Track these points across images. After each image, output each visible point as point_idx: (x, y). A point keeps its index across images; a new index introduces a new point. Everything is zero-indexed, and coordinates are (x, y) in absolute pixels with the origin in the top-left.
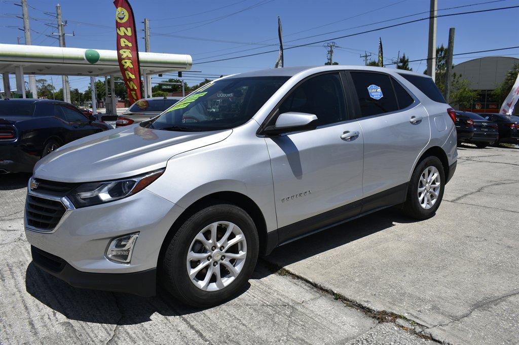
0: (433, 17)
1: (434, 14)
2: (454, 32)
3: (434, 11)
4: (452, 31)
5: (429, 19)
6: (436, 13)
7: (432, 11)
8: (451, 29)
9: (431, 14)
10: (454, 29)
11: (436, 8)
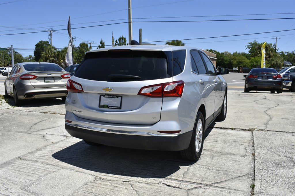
0: (131, 22)
1: (130, 20)
2: (141, 31)
3: (130, 19)
4: (140, 30)
5: (128, 23)
6: (131, 20)
7: (129, 19)
8: (140, 29)
9: (129, 21)
10: (141, 29)
11: (131, 18)
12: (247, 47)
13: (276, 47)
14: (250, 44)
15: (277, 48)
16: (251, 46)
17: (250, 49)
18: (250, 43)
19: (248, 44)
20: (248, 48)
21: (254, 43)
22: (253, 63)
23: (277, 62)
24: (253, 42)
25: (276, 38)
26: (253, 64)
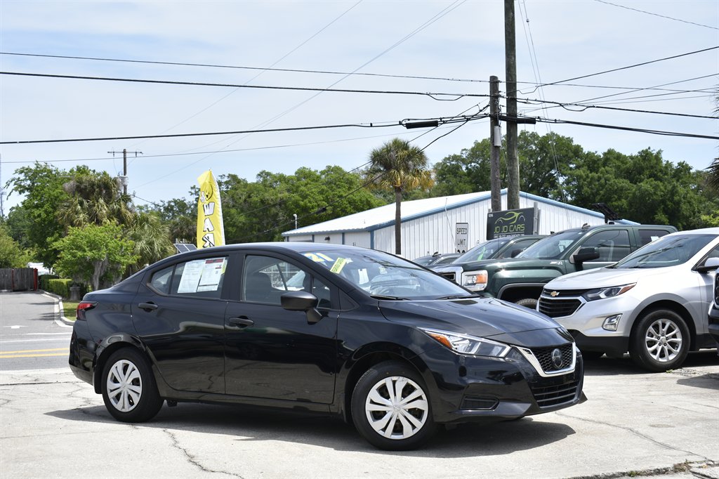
12: (12, 186)
13: (125, 188)
14: (22, 176)
15: (129, 192)
16: (29, 182)
17: (27, 193)
18: (21, 172)
19: (17, 176)
20: (16, 189)
21: (42, 171)
22: (79, 248)
23: (151, 244)
24: (33, 167)
25: (125, 152)
26: (80, 254)
